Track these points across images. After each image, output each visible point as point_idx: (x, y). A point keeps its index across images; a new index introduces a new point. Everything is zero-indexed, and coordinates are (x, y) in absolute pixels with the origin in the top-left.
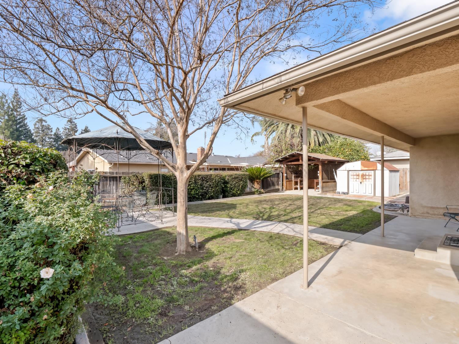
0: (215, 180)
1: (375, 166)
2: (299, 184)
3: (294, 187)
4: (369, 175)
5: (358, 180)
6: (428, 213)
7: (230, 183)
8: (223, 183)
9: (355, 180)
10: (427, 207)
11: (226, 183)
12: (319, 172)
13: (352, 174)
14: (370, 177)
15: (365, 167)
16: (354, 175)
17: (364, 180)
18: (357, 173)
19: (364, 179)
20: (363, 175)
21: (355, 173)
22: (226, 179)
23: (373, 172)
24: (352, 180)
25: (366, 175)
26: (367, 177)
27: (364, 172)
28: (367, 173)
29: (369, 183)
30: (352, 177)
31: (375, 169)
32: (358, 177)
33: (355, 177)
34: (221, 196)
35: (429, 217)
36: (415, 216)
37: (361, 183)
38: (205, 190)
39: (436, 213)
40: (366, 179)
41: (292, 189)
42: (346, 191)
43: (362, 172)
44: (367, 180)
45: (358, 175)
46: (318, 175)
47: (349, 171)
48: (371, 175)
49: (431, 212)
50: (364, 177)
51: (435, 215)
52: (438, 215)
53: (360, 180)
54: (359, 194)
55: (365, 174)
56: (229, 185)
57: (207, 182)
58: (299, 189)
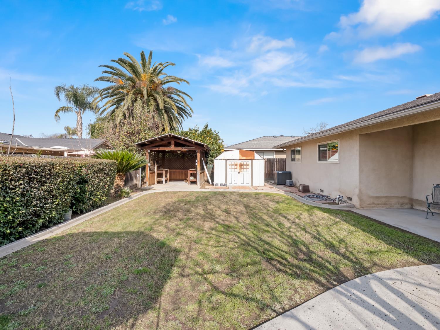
0: (63, 177)
1: (253, 156)
2: (164, 176)
3: (156, 179)
4: (247, 165)
5: (236, 170)
6: (374, 203)
7: (90, 182)
8: (78, 183)
9: (233, 170)
10: (373, 197)
11: (82, 181)
12: (197, 161)
13: (230, 164)
14: (248, 167)
15: (243, 156)
16: (232, 165)
17: (242, 170)
18: (236, 162)
19: (241, 168)
20: (241, 165)
21: (233, 162)
22: (83, 174)
23: (250, 161)
24: (230, 170)
25: (243, 165)
26: (245, 167)
27: (242, 162)
28: (245, 162)
29: (246, 173)
30: (230, 167)
31: (252, 158)
32: (236, 167)
33: (233, 167)
34: (70, 213)
35: (375, 207)
36: (363, 208)
37: (239, 173)
38: (36, 206)
39: (380, 203)
40: (243, 168)
41: (154, 184)
42: (224, 182)
43: (240, 161)
44: (245, 170)
45: (237, 165)
46: (197, 164)
47: (227, 160)
48: (249, 165)
49: (376, 202)
50: (242, 167)
51: (379, 205)
52: (381, 204)
53: (238, 170)
54: (237, 185)
55: (242, 163)
56: (87, 187)
57: (42, 183)
58: (164, 182)
